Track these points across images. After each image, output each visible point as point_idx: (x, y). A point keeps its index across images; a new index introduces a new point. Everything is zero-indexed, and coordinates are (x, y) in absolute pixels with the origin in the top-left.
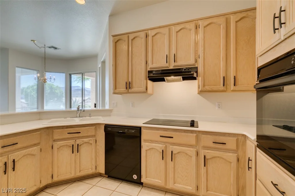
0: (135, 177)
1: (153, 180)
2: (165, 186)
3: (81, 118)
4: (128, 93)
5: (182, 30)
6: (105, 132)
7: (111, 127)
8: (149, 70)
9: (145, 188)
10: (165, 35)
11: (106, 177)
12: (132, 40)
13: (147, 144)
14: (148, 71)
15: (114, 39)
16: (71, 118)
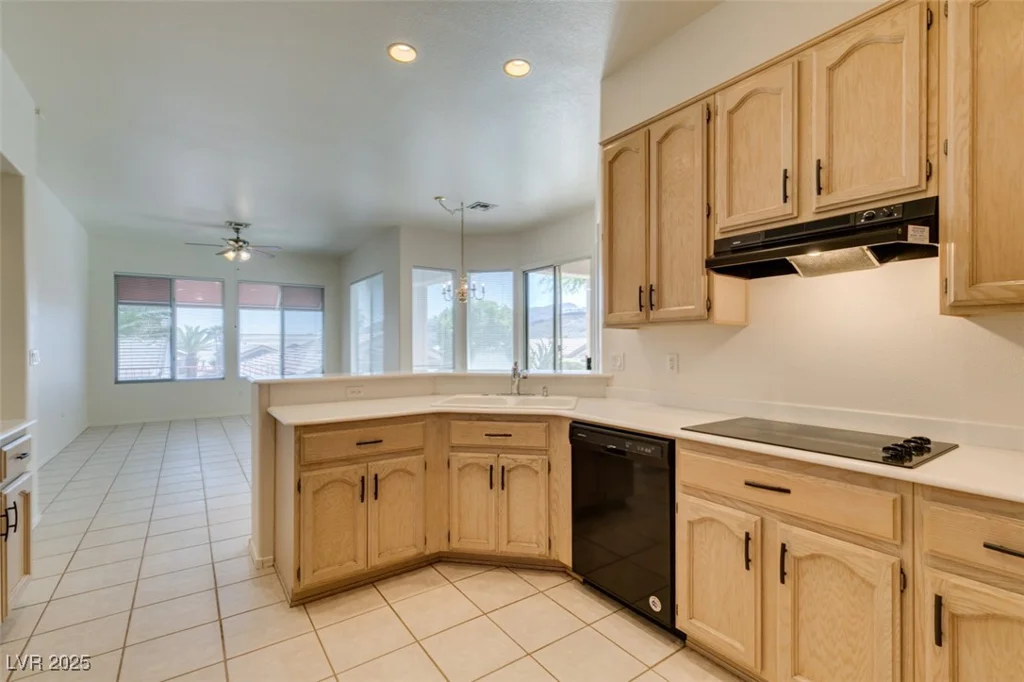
0: (655, 604)
1: (713, 631)
2: (759, 670)
3: (522, 398)
4: (648, 322)
5: (856, 55)
6: (571, 443)
7: (586, 430)
8: (719, 237)
9: (693, 654)
10: (779, 94)
11: (579, 581)
12: (660, 143)
13: (692, 499)
14: (716, 242)
15: (605, 154)
16: (498, 395)
